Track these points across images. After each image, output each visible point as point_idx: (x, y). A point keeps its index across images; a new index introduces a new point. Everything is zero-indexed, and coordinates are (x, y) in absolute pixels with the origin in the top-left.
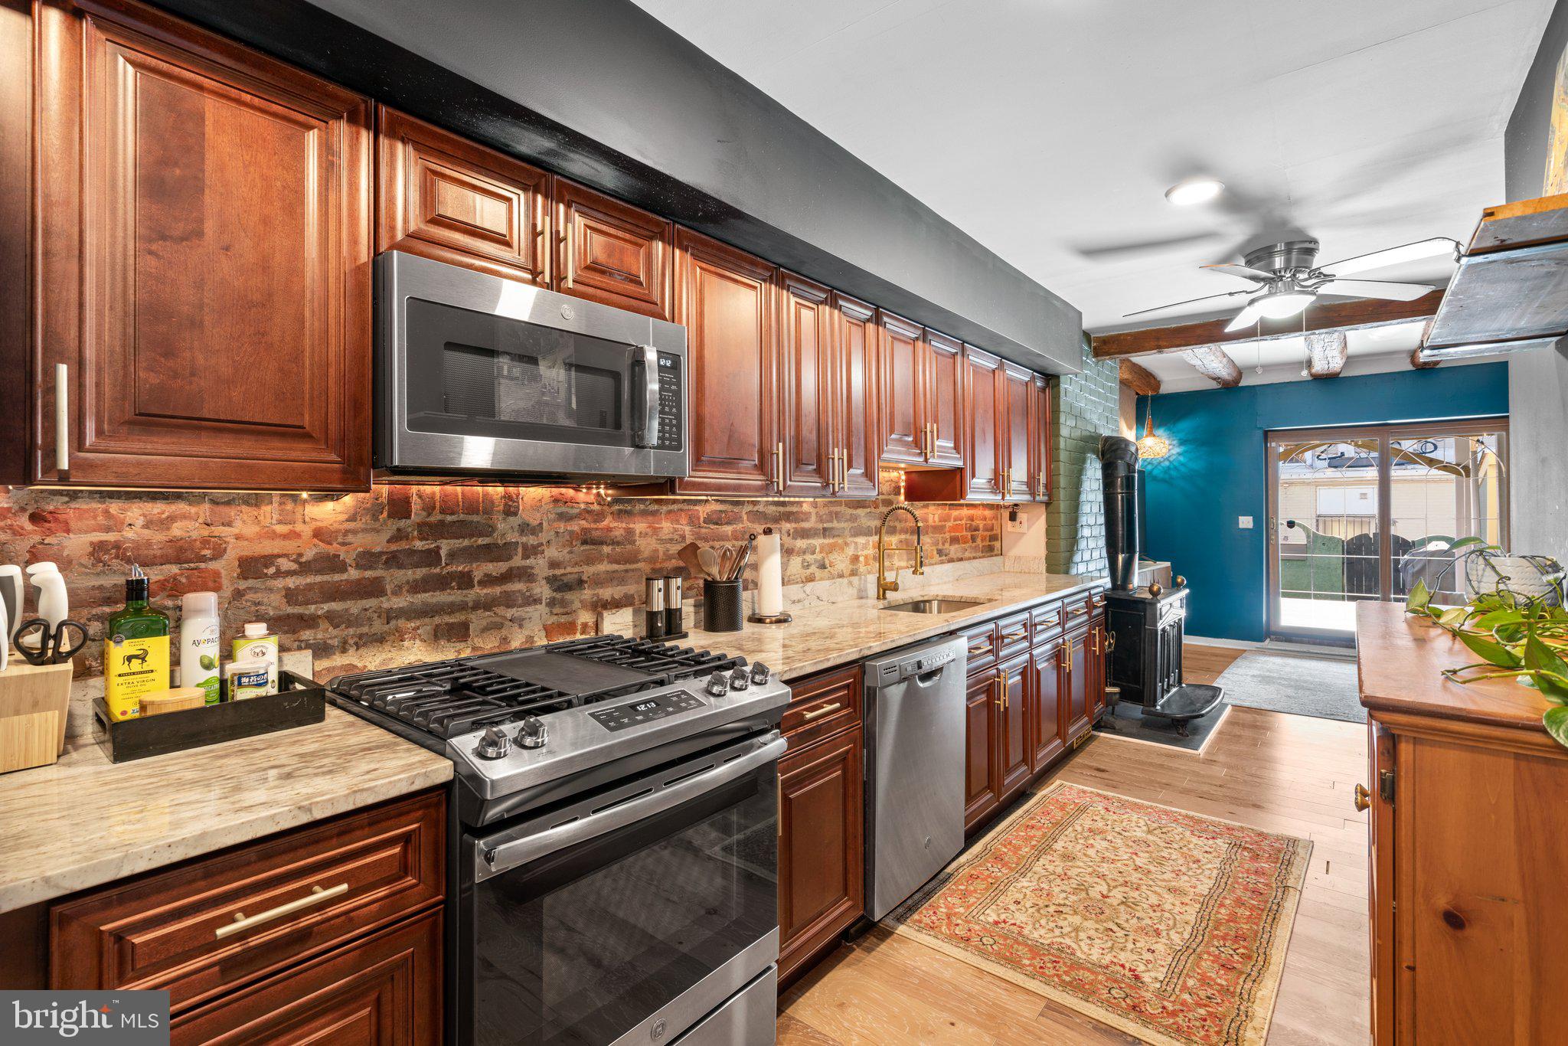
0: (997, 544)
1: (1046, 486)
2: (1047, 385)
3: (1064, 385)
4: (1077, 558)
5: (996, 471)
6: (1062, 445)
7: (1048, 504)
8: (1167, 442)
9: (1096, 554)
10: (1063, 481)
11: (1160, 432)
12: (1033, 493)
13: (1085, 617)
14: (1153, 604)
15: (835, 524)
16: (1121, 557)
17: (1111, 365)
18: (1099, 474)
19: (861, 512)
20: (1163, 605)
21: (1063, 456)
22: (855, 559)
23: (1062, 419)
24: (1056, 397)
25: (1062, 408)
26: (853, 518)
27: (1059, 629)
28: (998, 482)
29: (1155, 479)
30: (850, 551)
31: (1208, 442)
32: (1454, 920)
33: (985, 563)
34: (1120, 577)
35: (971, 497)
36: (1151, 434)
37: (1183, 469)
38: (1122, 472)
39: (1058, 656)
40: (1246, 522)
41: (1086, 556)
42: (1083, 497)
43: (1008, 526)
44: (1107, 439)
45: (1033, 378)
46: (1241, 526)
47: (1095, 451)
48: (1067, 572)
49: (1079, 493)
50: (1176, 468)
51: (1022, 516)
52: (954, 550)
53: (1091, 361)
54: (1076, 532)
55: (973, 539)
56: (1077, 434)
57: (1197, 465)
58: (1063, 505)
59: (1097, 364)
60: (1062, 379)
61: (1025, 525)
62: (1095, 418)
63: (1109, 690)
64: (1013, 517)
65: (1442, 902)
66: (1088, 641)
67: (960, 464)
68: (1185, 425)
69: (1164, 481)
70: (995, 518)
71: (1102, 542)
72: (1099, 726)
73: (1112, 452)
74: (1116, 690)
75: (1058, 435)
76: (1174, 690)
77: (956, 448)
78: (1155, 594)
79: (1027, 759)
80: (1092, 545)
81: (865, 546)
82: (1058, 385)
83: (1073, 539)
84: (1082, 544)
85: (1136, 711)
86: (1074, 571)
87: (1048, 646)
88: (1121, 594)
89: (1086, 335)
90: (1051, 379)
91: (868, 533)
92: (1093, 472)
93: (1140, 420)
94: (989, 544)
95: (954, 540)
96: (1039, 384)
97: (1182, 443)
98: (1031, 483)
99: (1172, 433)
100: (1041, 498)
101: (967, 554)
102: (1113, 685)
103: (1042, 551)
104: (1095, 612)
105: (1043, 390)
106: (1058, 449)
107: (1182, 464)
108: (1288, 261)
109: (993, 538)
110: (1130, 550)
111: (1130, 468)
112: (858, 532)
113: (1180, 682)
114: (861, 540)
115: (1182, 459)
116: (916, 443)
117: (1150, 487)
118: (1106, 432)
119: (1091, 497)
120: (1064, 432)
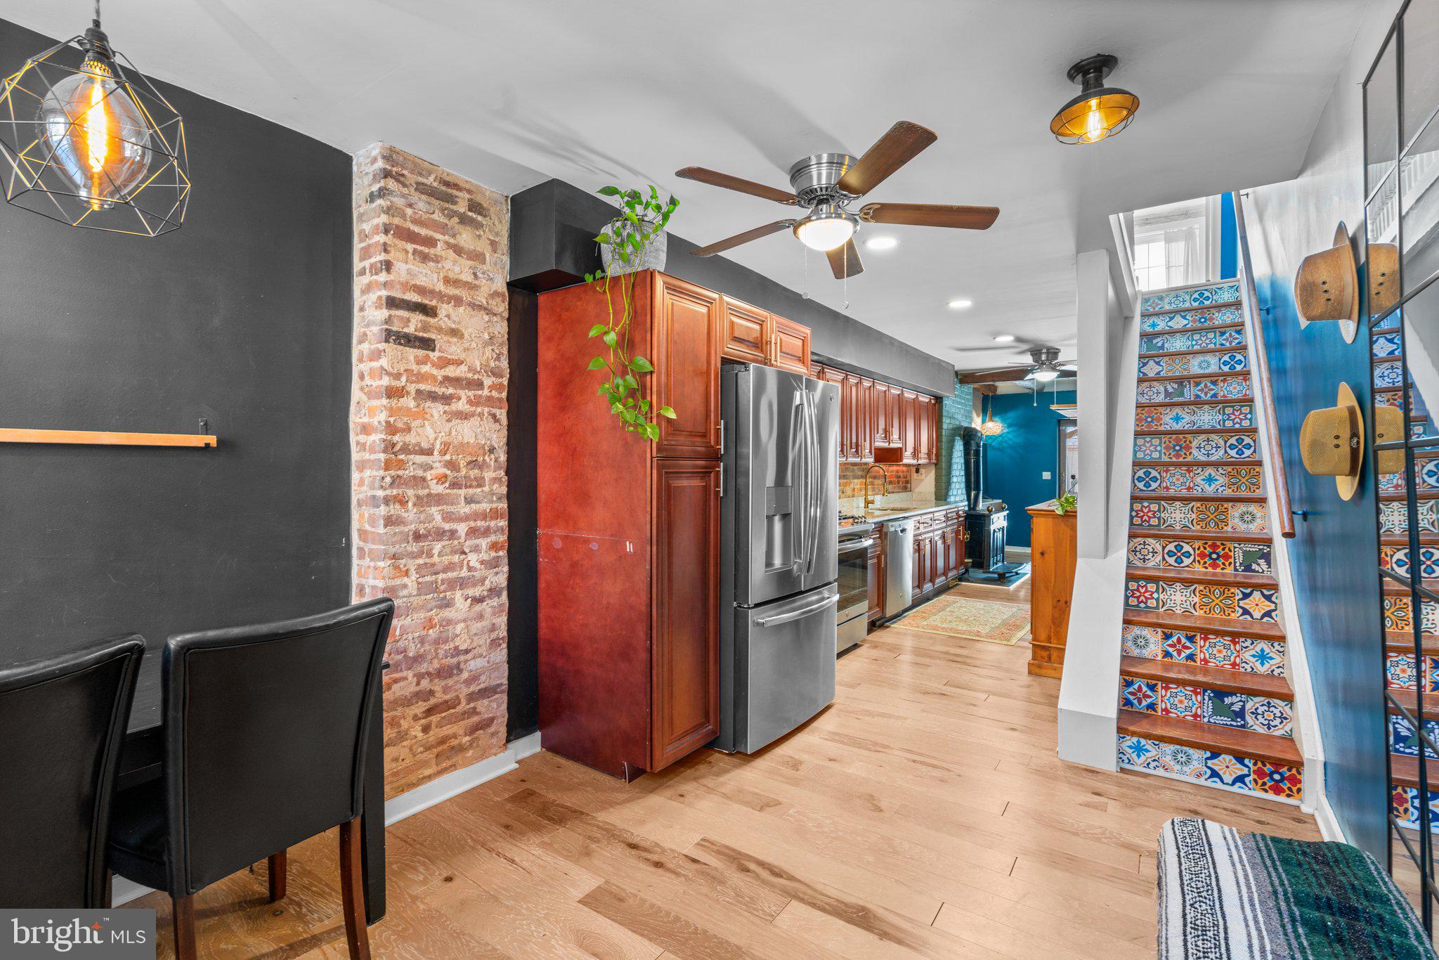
0: (909, 486)
1: (936, 455)
2: (936, 402)
3: (944, 402)
4: (950, 493)
5: (915, 449)
6: (944, 434)
7: (936, 464)
8: (1001, 425)
9: (960, 492)
10: (944, 453)
11: (997, 419)
12: (930, 459)
13: (956, 521)
14: (989, 516)
15: (847, 473)
16: (973, 493)
17: (969, 388)
18: (962, 448)
19: (856, 468)
20: (994, 517)
21: (944, 439)
22: (854, 490)
23: (944, 419)
24: (941, 409)
25: (945, 413)
26: (853, 470)
27: (944, 525)
28: (916, 454)
29: (993, 448)
30: (852, 486)
31: (1025, 425)
32: (1042, 554)
33: (903, 495)
34: (973, 505)
35: (905, 461)
36: (991, 420)
37: (1010, 442)
38: (974, 447)
39: (943, 537)
40: (1046, 475)
41: (955, 493)
42: (954, 461)
43: (915, 476)
44: (966, 429)
45: (930, 399)
46: (1044, 478)
47: (960, 436)
48: (945, 500)
49: (951, 459)
50: (1006, 442)
51: (922, 471)
52: (890, 487)
53: (958, 386)
54: (950, 479)
55: (898, 482)
56: (951, 426)
57: (1019, 440)
58: (944, 465)
59: (961, 387)
60: (944, 399)
61: (924, 475)
62: (959, 417)
63: (966, 560)
64: (917, 471)
65: (1040, 551)
66: (957, 533)
67: (900, 446)
68: (1012, 415)
69: (999, 449)
70: (908, 471)
71: (963, 485)
72: (961, 579)
73: (969, 436)
74: (971, 560)
75: (942, 428)
76: (1000, 564)
77: (900, 438)
78: (990, 511)
79: (932, 581)
80: (958, 486)
81: (857, 484)
82: (942, 402)
83: (949, 483)
84: (953, 486)
85: (980, 574)
86: (949, 500)
87: (940, 532)
88: (973, 512)
89: (957, 373)
90: (939, 399)
91: (857, 477)
92: (959, 446)
93: (984, 411)
94: (905, 485)
95: (890, 483)
96: (933, 401)
97: (1010, 426)
98: (929, 454)
99: (1003, 421)
100: (934, 461)
101: (896, 490)
102: (969, 558)
103: (933, 489)
104: (961, 519)
105: (935, 404)
106: (942, 435)
107: (1010, 439)
108: (1047, 357)
109: (907, 482)
110: (977, 489)
111: (978, 446)
112: (856, 477)
113: (1003, 562)
114: (856, 481)
115: (1010, 436)
116: (886, 437)
117: (990, 454)
118: (965, 424)
119: (957, 460)
120: (945, 426)
